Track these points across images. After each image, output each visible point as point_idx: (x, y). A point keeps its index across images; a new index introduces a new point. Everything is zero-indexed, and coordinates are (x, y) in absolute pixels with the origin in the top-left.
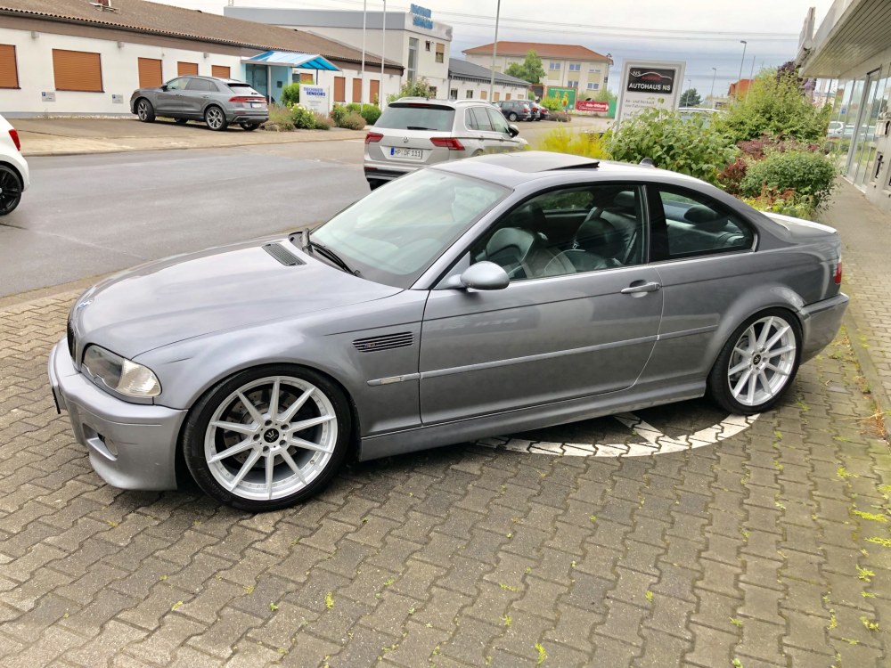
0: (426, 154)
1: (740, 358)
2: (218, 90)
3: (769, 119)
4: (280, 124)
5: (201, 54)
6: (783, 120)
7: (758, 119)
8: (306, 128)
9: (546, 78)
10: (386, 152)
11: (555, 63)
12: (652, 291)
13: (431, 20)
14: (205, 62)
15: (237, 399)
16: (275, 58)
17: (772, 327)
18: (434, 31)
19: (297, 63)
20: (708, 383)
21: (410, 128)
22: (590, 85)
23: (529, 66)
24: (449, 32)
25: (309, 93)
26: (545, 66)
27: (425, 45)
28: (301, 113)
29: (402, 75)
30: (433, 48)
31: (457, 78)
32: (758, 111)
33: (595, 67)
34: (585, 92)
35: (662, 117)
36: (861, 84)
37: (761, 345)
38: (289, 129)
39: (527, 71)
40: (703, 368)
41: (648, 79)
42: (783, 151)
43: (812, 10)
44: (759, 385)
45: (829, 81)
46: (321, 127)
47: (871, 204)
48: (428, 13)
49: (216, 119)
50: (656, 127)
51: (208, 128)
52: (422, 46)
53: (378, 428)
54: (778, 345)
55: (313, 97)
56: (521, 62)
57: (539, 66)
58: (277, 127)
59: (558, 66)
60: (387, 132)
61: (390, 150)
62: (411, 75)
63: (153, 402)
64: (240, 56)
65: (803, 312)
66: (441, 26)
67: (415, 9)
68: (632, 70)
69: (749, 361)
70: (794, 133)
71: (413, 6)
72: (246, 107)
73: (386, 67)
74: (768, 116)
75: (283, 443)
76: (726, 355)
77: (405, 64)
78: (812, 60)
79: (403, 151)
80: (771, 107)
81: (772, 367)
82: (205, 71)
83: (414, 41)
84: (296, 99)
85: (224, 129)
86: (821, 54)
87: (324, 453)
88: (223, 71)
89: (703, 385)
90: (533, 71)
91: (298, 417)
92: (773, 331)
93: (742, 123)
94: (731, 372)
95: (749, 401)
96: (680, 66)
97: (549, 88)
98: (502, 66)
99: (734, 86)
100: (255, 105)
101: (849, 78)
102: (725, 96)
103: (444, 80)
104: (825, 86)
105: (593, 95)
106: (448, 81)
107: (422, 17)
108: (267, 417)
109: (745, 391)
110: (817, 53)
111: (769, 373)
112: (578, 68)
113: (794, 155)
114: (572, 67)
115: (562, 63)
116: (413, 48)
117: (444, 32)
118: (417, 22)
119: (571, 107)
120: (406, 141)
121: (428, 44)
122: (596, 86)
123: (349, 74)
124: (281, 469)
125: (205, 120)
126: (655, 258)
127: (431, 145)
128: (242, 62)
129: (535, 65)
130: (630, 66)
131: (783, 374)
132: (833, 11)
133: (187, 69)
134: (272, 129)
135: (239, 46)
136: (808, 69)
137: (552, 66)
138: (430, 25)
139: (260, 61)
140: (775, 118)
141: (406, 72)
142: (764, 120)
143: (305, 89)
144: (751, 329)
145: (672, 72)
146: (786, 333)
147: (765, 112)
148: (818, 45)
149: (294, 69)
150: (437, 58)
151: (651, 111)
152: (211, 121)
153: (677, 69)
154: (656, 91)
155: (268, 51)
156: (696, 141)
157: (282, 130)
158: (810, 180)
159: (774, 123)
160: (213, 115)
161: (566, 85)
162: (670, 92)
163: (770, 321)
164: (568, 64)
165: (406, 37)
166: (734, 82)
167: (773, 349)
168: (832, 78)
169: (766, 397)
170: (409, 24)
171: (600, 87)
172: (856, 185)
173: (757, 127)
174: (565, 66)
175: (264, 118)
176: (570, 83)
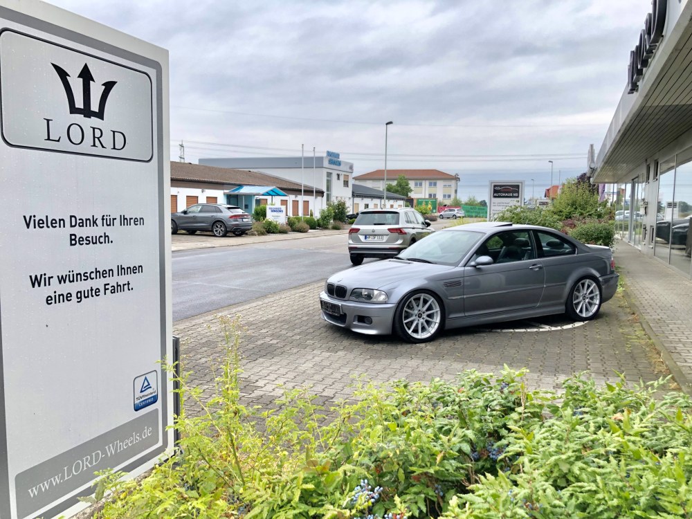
0: (385, 238)
1: (577, 297)
2: (221, 212)
3: (576, 209)
4: (257, 231)
5: (200, 190)
6: (584, 208)
7: (568, 209)
8: (273, 233)
9: (412, 192)
10: (362, 238)
11: (418, 182)
12: (540, 268)
13: (339, 160)
14: (202, 195)
15: (411, 302)
16: (245, 190)
17: (588, 285)
18: (341, 168)
19: (262, 192)
20: (566, 306)
21: (375, 224)
22: (445, 196)
23: (399, 185)
24: (351, 168)
25: (272, 211)
26: (412, 184)
27: (336, 177)
28: (270, 223)
29: (323, 196)
30: (342, 178)
31: (358, 196)
32: (569, 205)
33: (447, 183)
34: (442, 200)
35: (519, 210)
36: (629, 186)
37: (585, 291)
38: (262, 234)
39: (399, 189)
40: (563, 300)
41: (505, 190)
42: (585, 223)
43: (592, 146)
44: (587, 310)
45: (612, 185)
46: (283, 232)
47: (644, 254)
48: (337, 156)
49: (220, 229)
50: (517, 214)
51: (215, 236)
52: (334, 177)
53: (452, 316)
54: (592, 292)
55: (275, 214)
56: (394, 183)
57: (407, 185)
58: (256, 233)
59: (421, 184)
60: (361, 227)
61: (364, 237)
62: (328, 196)
63: (386, 303)
64: (223, 190)
65: (600, 279)
66: (346, 163)
67: (329, 154)
68: (495, 186)
69: (581, 298)
70: (590, 215)
71: (328, 152)
72: (239, 222)
73: (317, 192)
74: (574, 207)
75: (423, 318)
76: (571, 296)
77: (324, 189)
78: (596, 173)
79: (372, 237)
80: (576, 202)
81: (591, 301)
82: (202, 200)
83: (329, 175)
84: (264, 215)
85: (224, 236)
86: (601, 171)
87: (436, 323)
88: (213, 200)
89: (563, 307)
90: (403, 188)
91: (427, 310)
92: (589, 287)
93: (561, 211)
94: (574, 302)
95: (584, 315)
96: (522, 183)
97: (418, 199)
98: (381, 186)
99: (548, 190)
100: (244, 220)
101: (622, 182)
102: (543, 197)
103: (350, 198)
104: (611, 189)
105: (448, 202)
106: (352, 199)
107: (334, 159)
108: (419, 309)
109: (581, 311)
110: (599, 170)
111: (590, 304)
112: (435, 184)
113: (591, 224)
114: (430, 184)
115: (423, 182)
116: (329, 179)
117: (348, 167)
118: (331, 162)
119: (434, 211)
120: (373, 231)
121: (338, 175)
122: (449, 196)
123: (291, 198)
124: (423, 329)
125: (212, 231)
126: (539, 257)
127: (388, 232)
128: (224, 194)
129: (404, 184)
130: (493, 185)
131: (596, 304)
132: (604, 145)
133: (192, 200)
134: (253, 235)
135: (223, 184)
136: (596, 178)
137: (416, 184)
138: (339, 164)
139: (236, 192)
140: (579, 208)
141: (325, 194)
142: (573, 209)
143: (270, 208)
144: (580, 284)
145: (518, 186)
146: (594, 287)
147: (572, 205)
148: (598, 165)
149: (256, 196)
150: (344, 184)
151: (513, 207)
152: (216, 231)
153: (520, 184)
154: (510, 197)
155: (241, 186)
156: (539, 220)
157: (259, 235)
158: (601, 237)
159: (579, 210)
160: (217, 227)
161: (427, 197)
162: (518, 197)
163: (587, 282)
164: (427, 182)
165: (325, 172)
166: (548, 188)
167: (590, 294)
168: (614, 183)
169: (591, 314)
170: (326, 163)
171: (453, 197)
172: (636, 246)
173: (570, 213)
174: (426, 184)
175: (249, 227)
176: (430, 195)
